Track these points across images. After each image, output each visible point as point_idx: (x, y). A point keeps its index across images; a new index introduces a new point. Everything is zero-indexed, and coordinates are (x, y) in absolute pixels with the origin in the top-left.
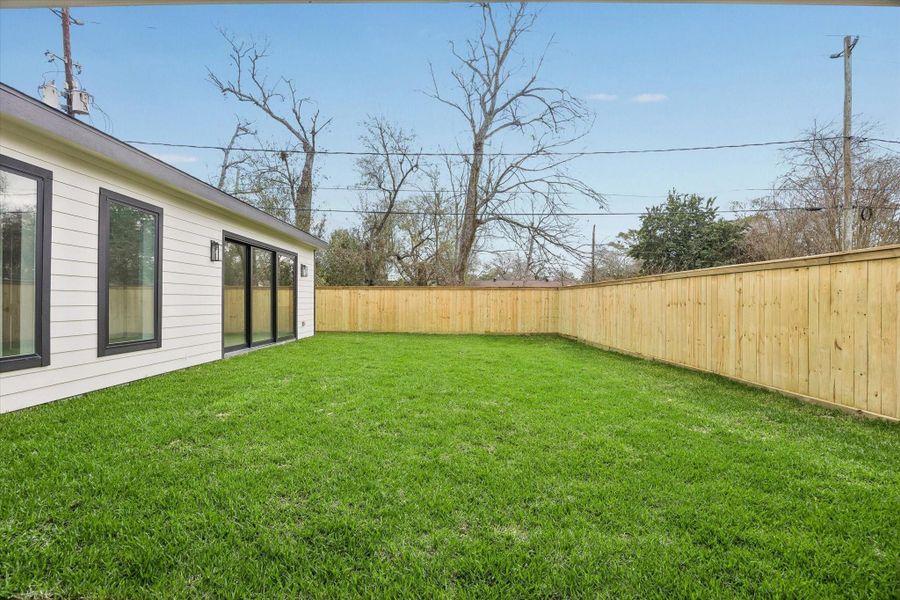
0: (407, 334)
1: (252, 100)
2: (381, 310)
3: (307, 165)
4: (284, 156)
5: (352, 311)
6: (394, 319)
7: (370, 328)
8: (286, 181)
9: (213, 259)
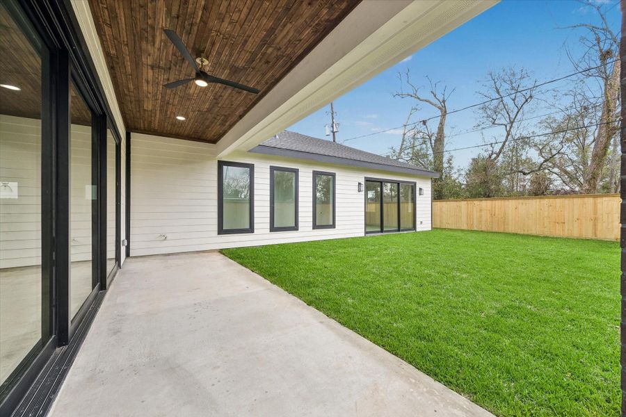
0: (516, 234)
1: (409, 95)
2: (492, 215)
3: (441, 123)
4: (424, 122)
5: (469, 216)
6: (504, 222)
7: (483, 229)
8: (427, 137)
9: (359, 191)
